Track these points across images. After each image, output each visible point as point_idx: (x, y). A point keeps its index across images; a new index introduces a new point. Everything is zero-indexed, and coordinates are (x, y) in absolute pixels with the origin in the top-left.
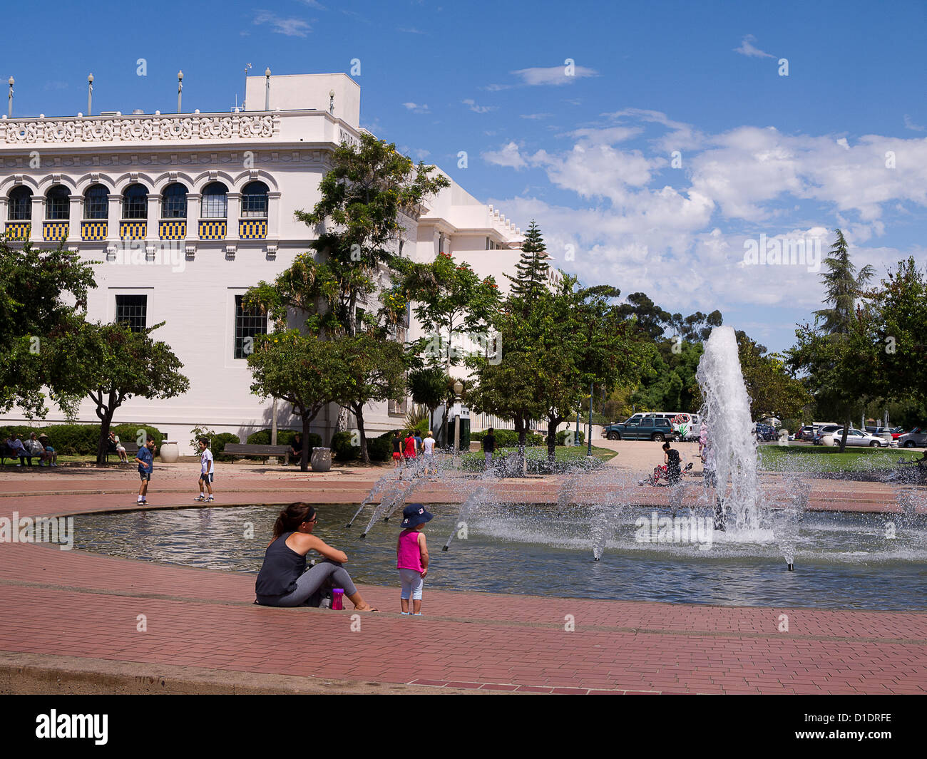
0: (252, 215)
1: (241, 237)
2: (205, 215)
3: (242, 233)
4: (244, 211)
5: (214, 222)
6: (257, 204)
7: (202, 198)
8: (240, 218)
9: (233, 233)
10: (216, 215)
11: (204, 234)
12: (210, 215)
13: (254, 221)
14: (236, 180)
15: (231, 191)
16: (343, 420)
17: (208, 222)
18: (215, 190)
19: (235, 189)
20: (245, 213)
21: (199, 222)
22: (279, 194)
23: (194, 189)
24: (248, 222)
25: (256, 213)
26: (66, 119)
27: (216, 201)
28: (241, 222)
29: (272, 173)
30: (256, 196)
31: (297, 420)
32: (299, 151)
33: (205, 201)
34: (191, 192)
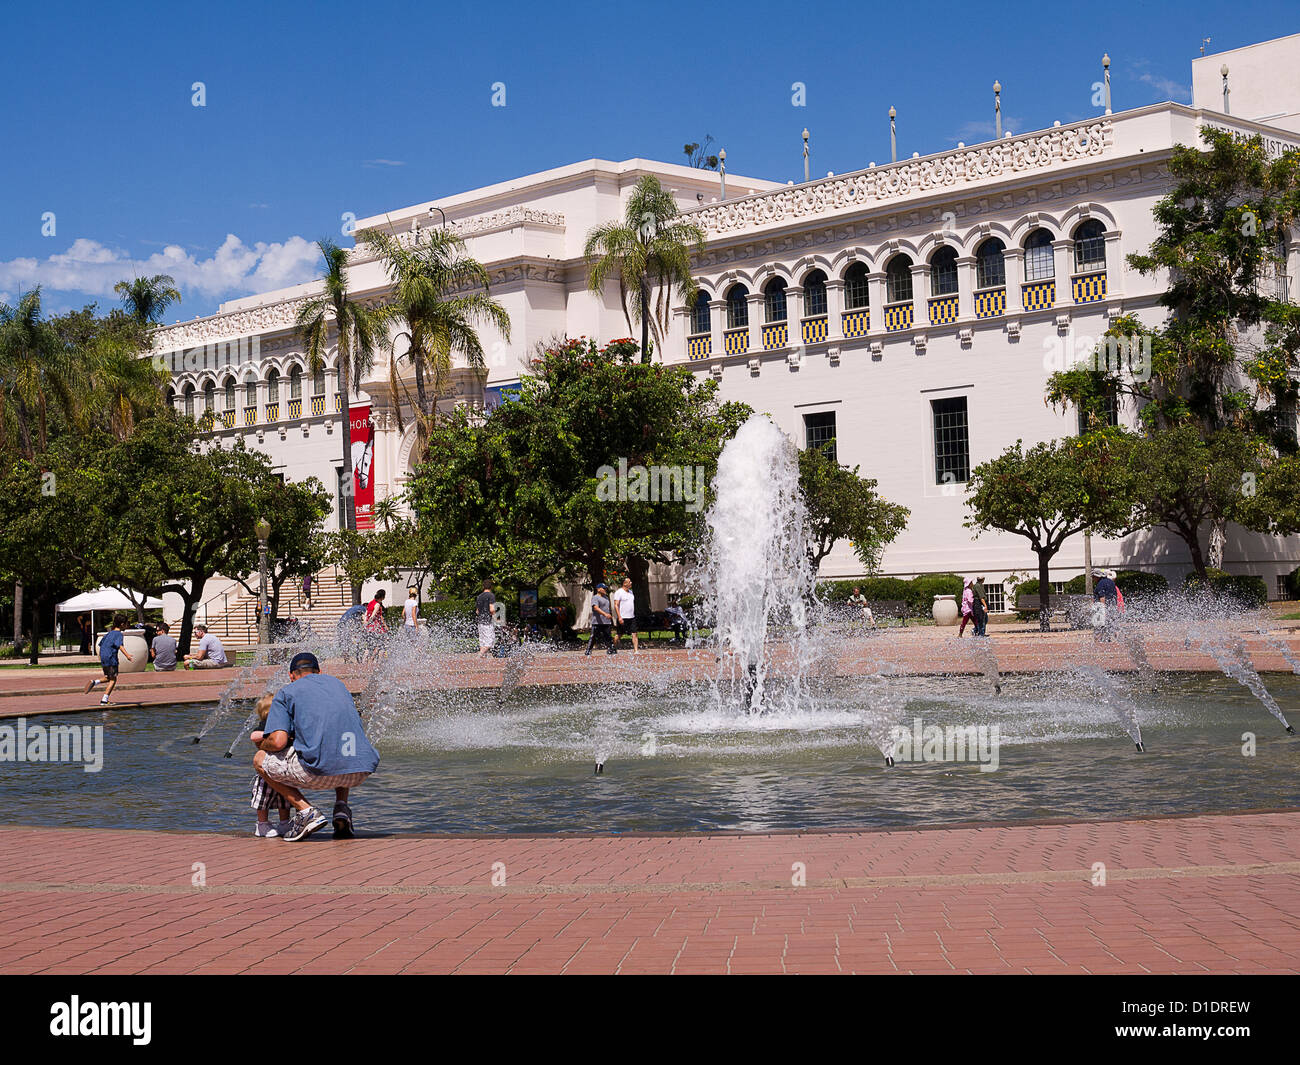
0: (1089, 268)
1: (1076, 300)
2: (1030, 277)
3: (1076, 296)
4: (1080, 263)
5: (1040, 285)
6: (1094, 251)
7: (1025, 254)
8: (1074, 274)
9: (1064, 297)
10: (1044, 275)
11: (1030, 303)
12: (1037, 276)
13: (1091, 277)
14: (1062, 221)
15: (1058, 238)
16: (1214, 550)
17: (1033, 286)
18: (1039, 240)
19: (1062, 234)
20: (1081, 266)
21: (1023, 287)
22: (1117, 234)
23: (1012, 243)
24: (1083, 278)
25: (1095, 265)
26: (855, 173)
27: (1043, 254)
28: (1074, 280)
29: (1106, 205)
30: (1090, 239)
31: (1165, 555)
32: (1139, 168)
33: (1029, 256)
34: (1008, 248)
